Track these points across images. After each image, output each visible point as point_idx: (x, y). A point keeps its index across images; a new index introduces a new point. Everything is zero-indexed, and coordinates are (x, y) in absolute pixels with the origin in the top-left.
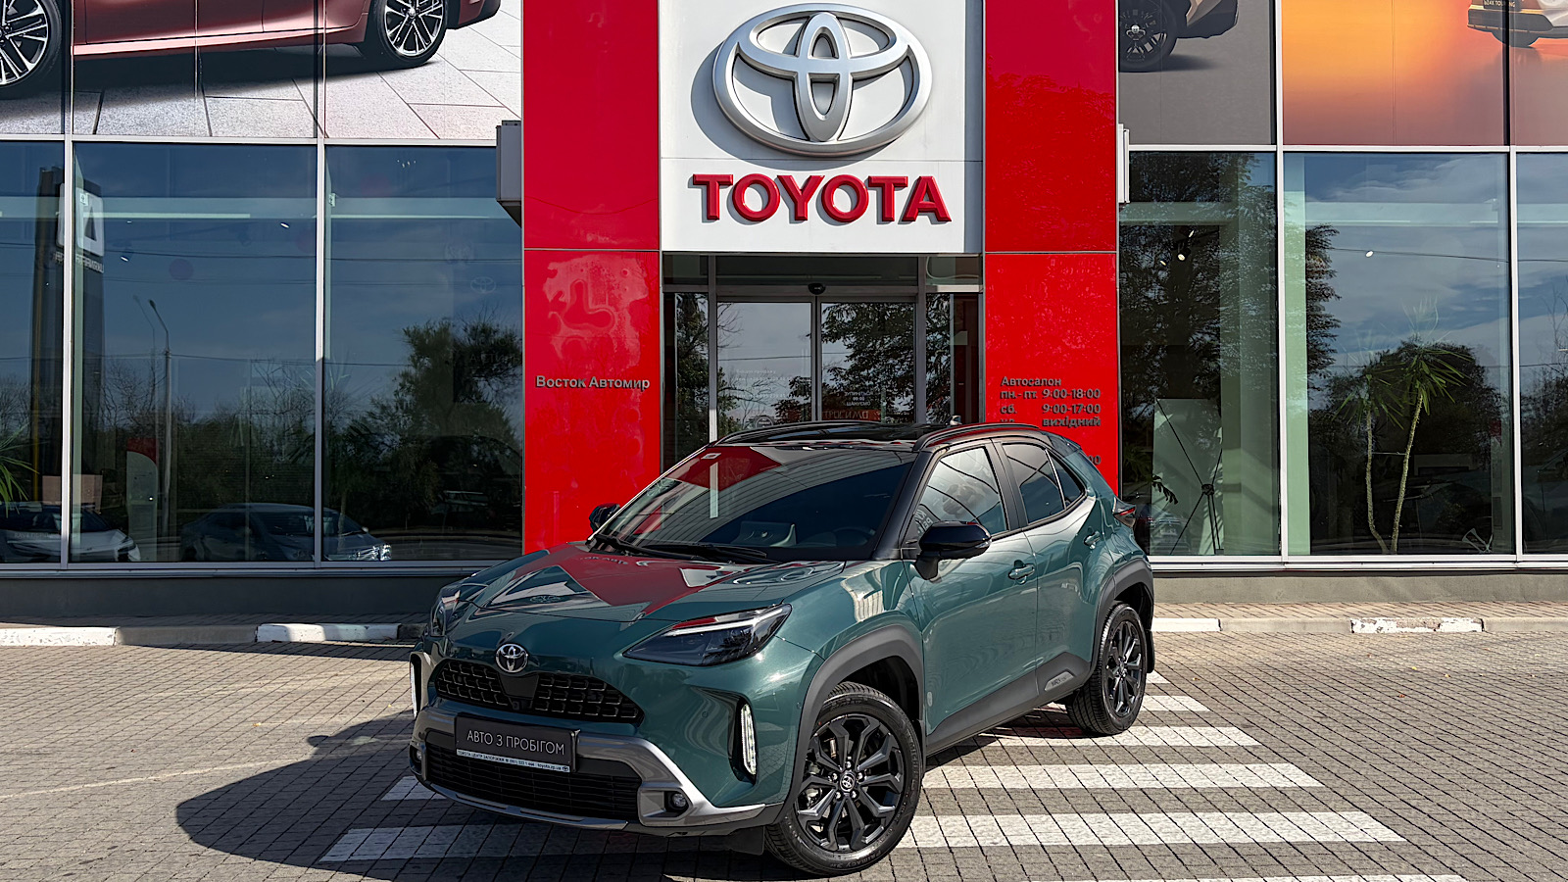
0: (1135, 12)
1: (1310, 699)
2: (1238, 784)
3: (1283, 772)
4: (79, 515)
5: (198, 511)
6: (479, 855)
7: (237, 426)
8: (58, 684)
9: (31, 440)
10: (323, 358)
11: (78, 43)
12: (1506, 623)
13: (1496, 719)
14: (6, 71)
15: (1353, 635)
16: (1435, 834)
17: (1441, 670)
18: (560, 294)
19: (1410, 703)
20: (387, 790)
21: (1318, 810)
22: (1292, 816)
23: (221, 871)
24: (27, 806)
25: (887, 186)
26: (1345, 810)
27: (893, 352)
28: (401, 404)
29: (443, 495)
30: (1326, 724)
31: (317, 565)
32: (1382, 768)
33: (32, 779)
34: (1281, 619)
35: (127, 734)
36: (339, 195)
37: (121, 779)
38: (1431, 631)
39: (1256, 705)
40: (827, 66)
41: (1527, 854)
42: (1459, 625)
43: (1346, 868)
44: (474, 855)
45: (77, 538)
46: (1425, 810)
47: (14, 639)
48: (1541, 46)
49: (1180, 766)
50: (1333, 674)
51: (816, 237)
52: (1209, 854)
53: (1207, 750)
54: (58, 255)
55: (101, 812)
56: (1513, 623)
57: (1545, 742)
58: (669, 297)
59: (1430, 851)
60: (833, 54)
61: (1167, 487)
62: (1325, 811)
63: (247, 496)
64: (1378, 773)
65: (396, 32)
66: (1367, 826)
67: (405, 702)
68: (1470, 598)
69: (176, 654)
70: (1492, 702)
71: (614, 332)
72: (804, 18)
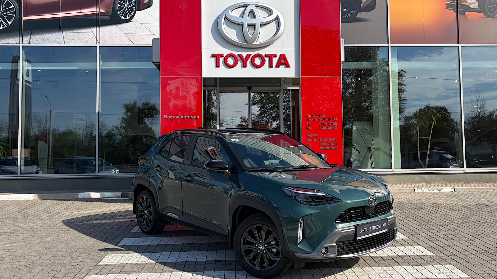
0: (345, 5)
1: (403, 212)
4: (23, 160)
5: (60, 159)
6: (148, 262)
7: (72, 133)
8: (17, 211)
9: (9, 137)
10: (99, 112)
11: (24, 16)
12: (461, 189)
13: (461, 218)
14: (2, 25)
15: (415, 193)
16: (444, 253)
17: (443, 203)
18: (171, 90)
19: (434, 213)
20: (119, 242)
21: (407, 246)
22: (399, 247)
23: (67, 268)
24: (7, 249)
25: (271, 57)
26: (416, 246)
27: (272, 109)
28: (122, 127)
29: (135, 153)
30: (408, 220)
31: (97, 174)
32: (427, 233)
33: (8, 240)
34: (393, 188)
35: (38, 226)
36: (104, 62)
37: (36, 240)
38: (439, 191)
40: (253, 21)
41: (473, 258)
42: (447, 189)
43: (417, 263)
44: (146, 262)
45: (23, 168)
46: (441, 245)
47: (3, 198)
48: (468, 14)
50: (410, 204)
51: (249, 72)
52: (375, 260)
54: (17, 82)
55: (29, 250)
56: (464, 189)
57: (476, 225)
58: (205, 91)
59: (443, 258)
60: (254, 17)
61: (357, 148)
62: (410, 246)
63: (75, 154)
64: (425, 234)
65: (121, 12)
66: (423, 250)
67: (124, 216)
68: (450, 181)
69: (53, 202)
70: (459, 213)
71: (188, 102)
72: (245, 6)
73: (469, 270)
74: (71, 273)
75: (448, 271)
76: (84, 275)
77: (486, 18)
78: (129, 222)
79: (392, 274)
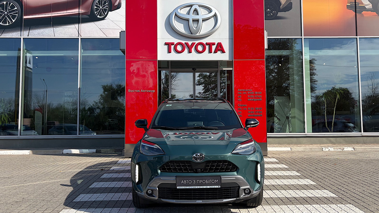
0: (268, 6)
1: (313, 165)
2: (296, 184)
3: (307, 181)
6: (111, 200)
8: (15, 163)
10: (80, 88)
11: (25, 15)
12: (360, 148)
13: (359, 169)
14: (8, 22)
15: (323, 151)
16: (345, 195)
17: (345, 159)
18: (134, 70)
19: (337, 166)
20: (90, 185)
21: (316, 190)
22: (309, 191)
23: (49, 204)
24: (4, 189)
25: (210, 45)
26: (323, 189)
27: (213, 88)
28: (100, 102)
30: (317, 170)
31: (78, 136)
32: (331, 180)
33: (6, 183)
34: (306, 148)
35: (30, 173)
36: (84, 50)
37: (27, 183)
38: (342, 150)
39: (300, 166)
40: (196, 17)
41: (368, 200)
42: (348, 149)
43: (323, 203)
44: (110, 200)
46: (343, 190)
47: (6, 153)
48: (364, 13)
49: (282, 180)
50: (318, 159)
51: (194, 57)
52: (289, 199)
53: (288, 176)
55: (22, 191)
56: (362, 148)
57: (371, 175)
59: (344, 199)
60: (198, 14)
61: (278, 117)
62: (318, 190)
63: (63, 122)
64: (330, 181)
65: (97, 12)
66: (328, 193)
67: (96, 166)
68: (351, 143)
69: (44, 156)
70: (357, 166)
71: (146, 79)
72: (191, 6)
73: (365, 208)
74: (51, 207)
75: (348, 209)
76: (61, 209)
77: (378, 16)
78: (100, 170)
79: (303, 210)
